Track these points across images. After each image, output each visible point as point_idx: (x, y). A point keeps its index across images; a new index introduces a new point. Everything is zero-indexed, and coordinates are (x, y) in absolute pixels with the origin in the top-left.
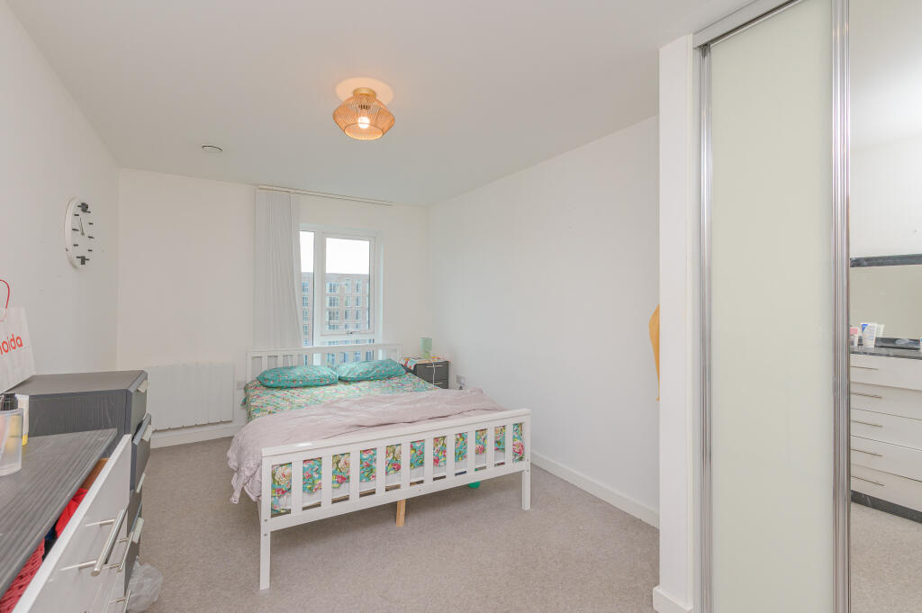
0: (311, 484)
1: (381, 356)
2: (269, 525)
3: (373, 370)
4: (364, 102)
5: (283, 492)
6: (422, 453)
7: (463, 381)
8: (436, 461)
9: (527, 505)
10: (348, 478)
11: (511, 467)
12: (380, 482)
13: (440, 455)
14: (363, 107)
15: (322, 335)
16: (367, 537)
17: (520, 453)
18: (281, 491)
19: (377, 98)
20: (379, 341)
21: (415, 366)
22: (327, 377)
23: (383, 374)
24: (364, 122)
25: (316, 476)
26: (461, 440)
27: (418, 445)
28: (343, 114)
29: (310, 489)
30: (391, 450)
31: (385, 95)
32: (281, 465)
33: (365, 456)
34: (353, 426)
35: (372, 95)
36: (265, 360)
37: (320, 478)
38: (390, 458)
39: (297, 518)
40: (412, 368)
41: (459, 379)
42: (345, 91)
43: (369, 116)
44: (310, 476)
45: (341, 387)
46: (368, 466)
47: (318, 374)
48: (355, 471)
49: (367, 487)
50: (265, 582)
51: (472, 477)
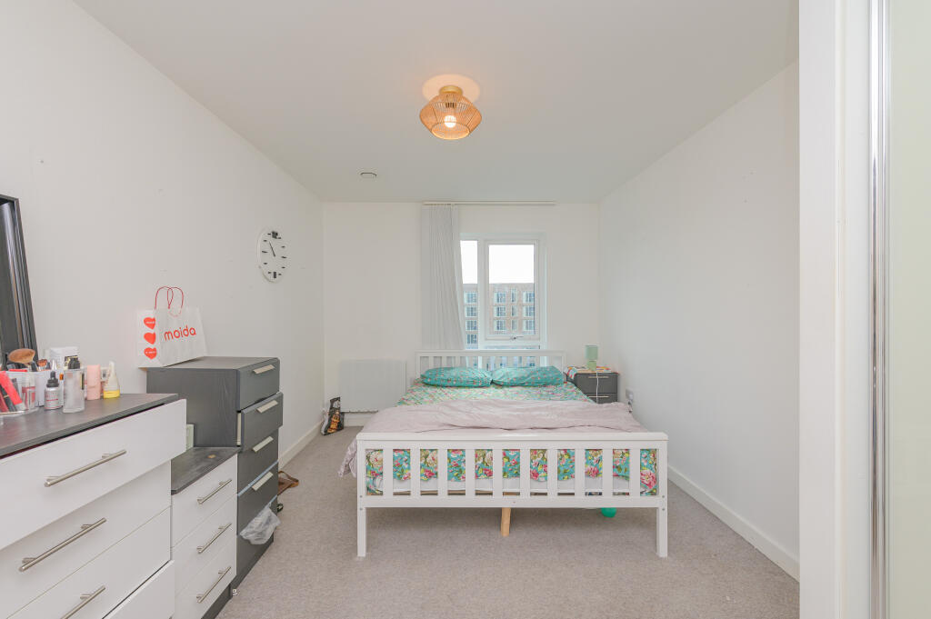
0: (400, 473)
1: (544, 363)
2: (365, 502)
3: (529, 376)
4: (451, 100)
5: (376, 475)
6: (517, 463)
8: (535, 475)
9: (663, 551)
10: (437, 474)
11: (636, 500)
12: (470, 484)
13: (539, 469)
14: (448, 105)
15: (486, 339)
17: (649, 485)
18: (375, 474)
19: (464, 95)
21: (576, 375)
22: (480, 380)
23: (539, 382)
24: (450, 121)
25: (404, 464)
26: (566, 457)
27: (511, 454)
29: (399, 476)
30: (481, 454)
31: (471, 93)
32: (375, 450)
33: (453, 456)
35: (458, 93)
37: (409, 468)
38: (480, 462)
39: (388, 501)
40: (573, 378)
42: (431, 90)
43: (455, 114)
44: (399, 465)
46: (457, 466)
47: (472, 376)
48: (443, 467)
49: (456, 486)
50: (362, 551)
51: (608, 502)
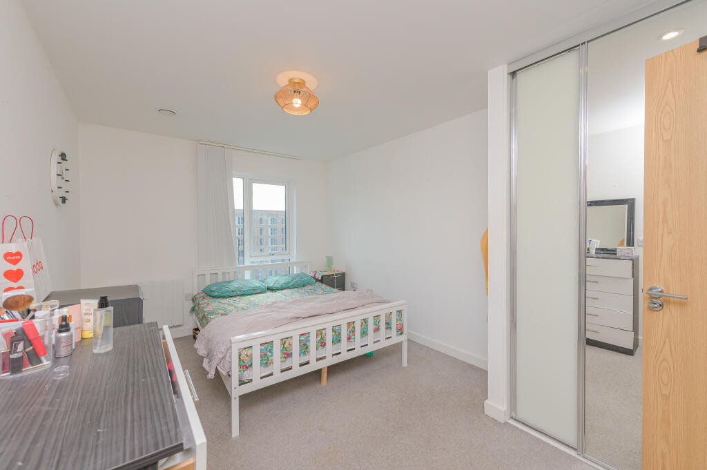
0: (266, 360)
1: (296, 271)
2: (236, 391)
3: (292, 281)
4: (297, 88)
5: (247, 367)
6: (339, 334)
7: (355, 286)
8: (349, 339)
9: (405, 363)
10: (291, 354)
11: (395, 339)
12: (313, 355)
13: (351, 334)
14: (295, 92)
15: (251, 257)
16: (302, 394)
17: (401, 330)
18: (245, 366)
19: (306, 85)
20: (294, 260)
21: (322, 277)
22: (259, 288)
23: (299, 284)
24: (297, 102)
25: (269, 354)
26: (364, 323)
27: (337, 328)
28: (282, 96)
29: (266, 363)
30: (320, 333)
31: (311, 83)
32: (245, 349)
33: (302, 338)
34: (292, 318)
35: (302, 83)
36: (208, 277)
37: (272, 355)
38: (319, 338)
39: (257, 384)
40: (320, 278)
41: (352, 285)
42: (283, 80)
43: (300, 98)
44: (265, 355)
45: (269, 294)
46: (305, 345)
47: (251, 285)
48: (296, 349)
49: (304, 360)
50: (235, 432)
51: (371, 348)
